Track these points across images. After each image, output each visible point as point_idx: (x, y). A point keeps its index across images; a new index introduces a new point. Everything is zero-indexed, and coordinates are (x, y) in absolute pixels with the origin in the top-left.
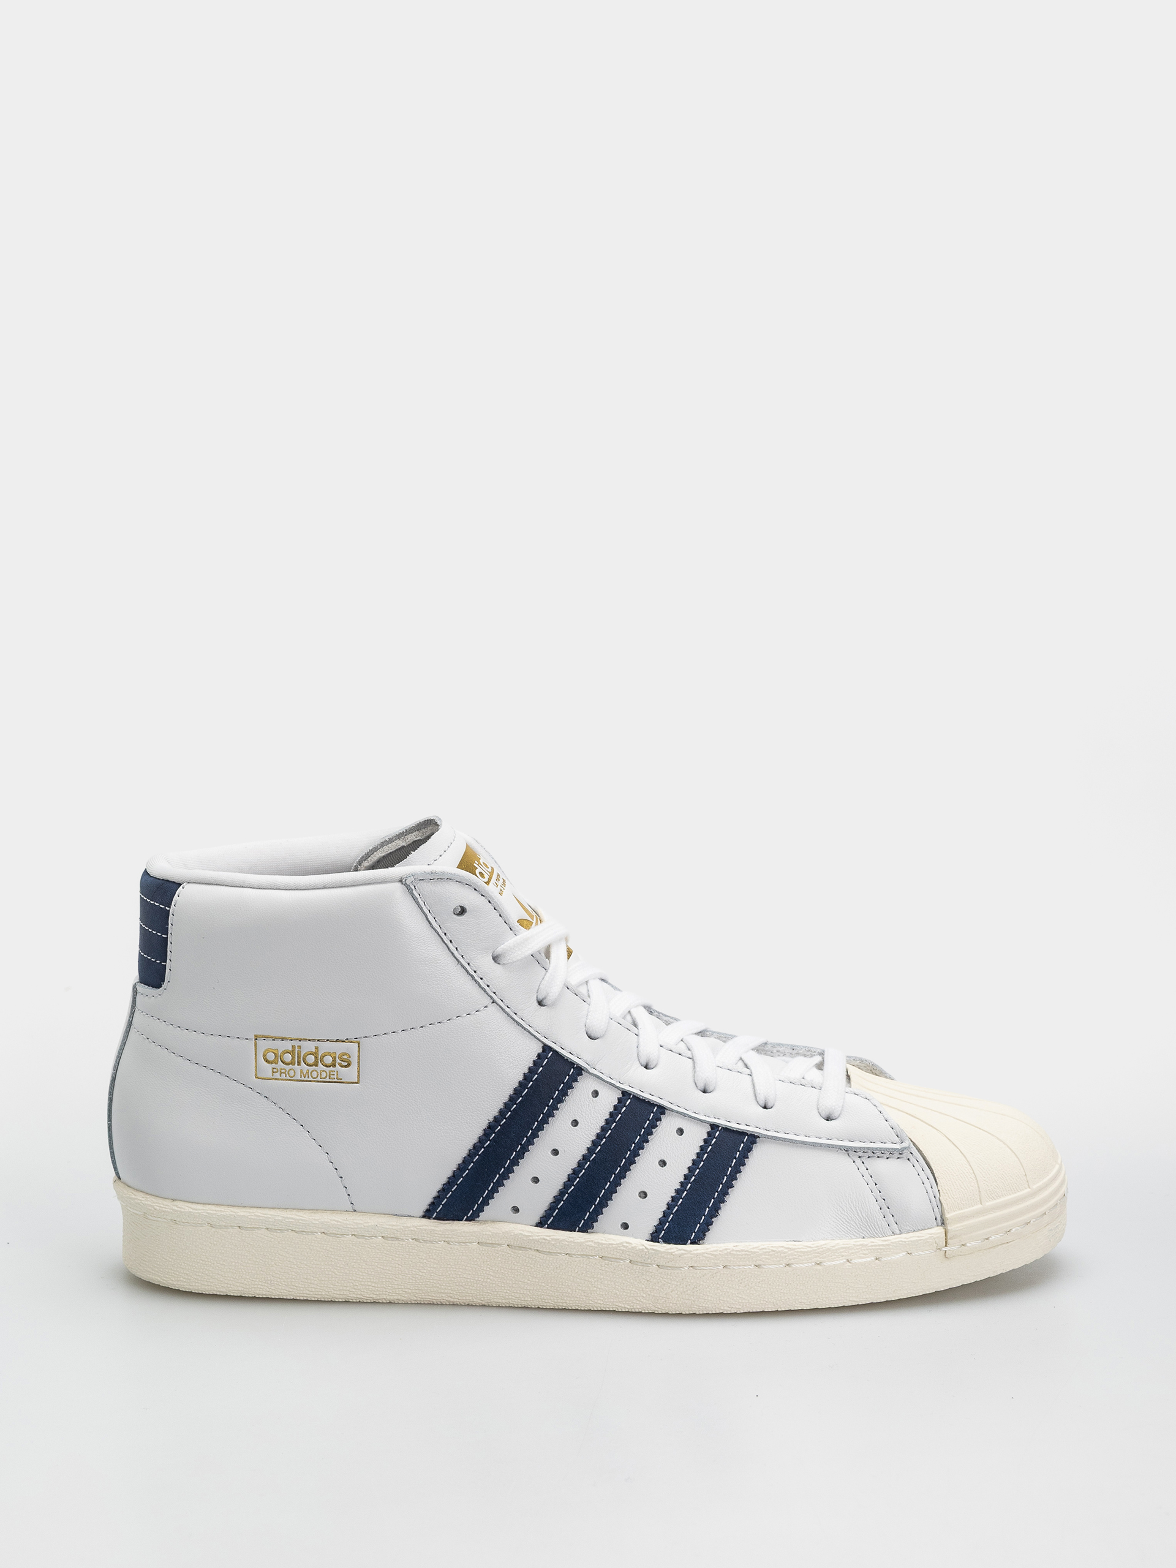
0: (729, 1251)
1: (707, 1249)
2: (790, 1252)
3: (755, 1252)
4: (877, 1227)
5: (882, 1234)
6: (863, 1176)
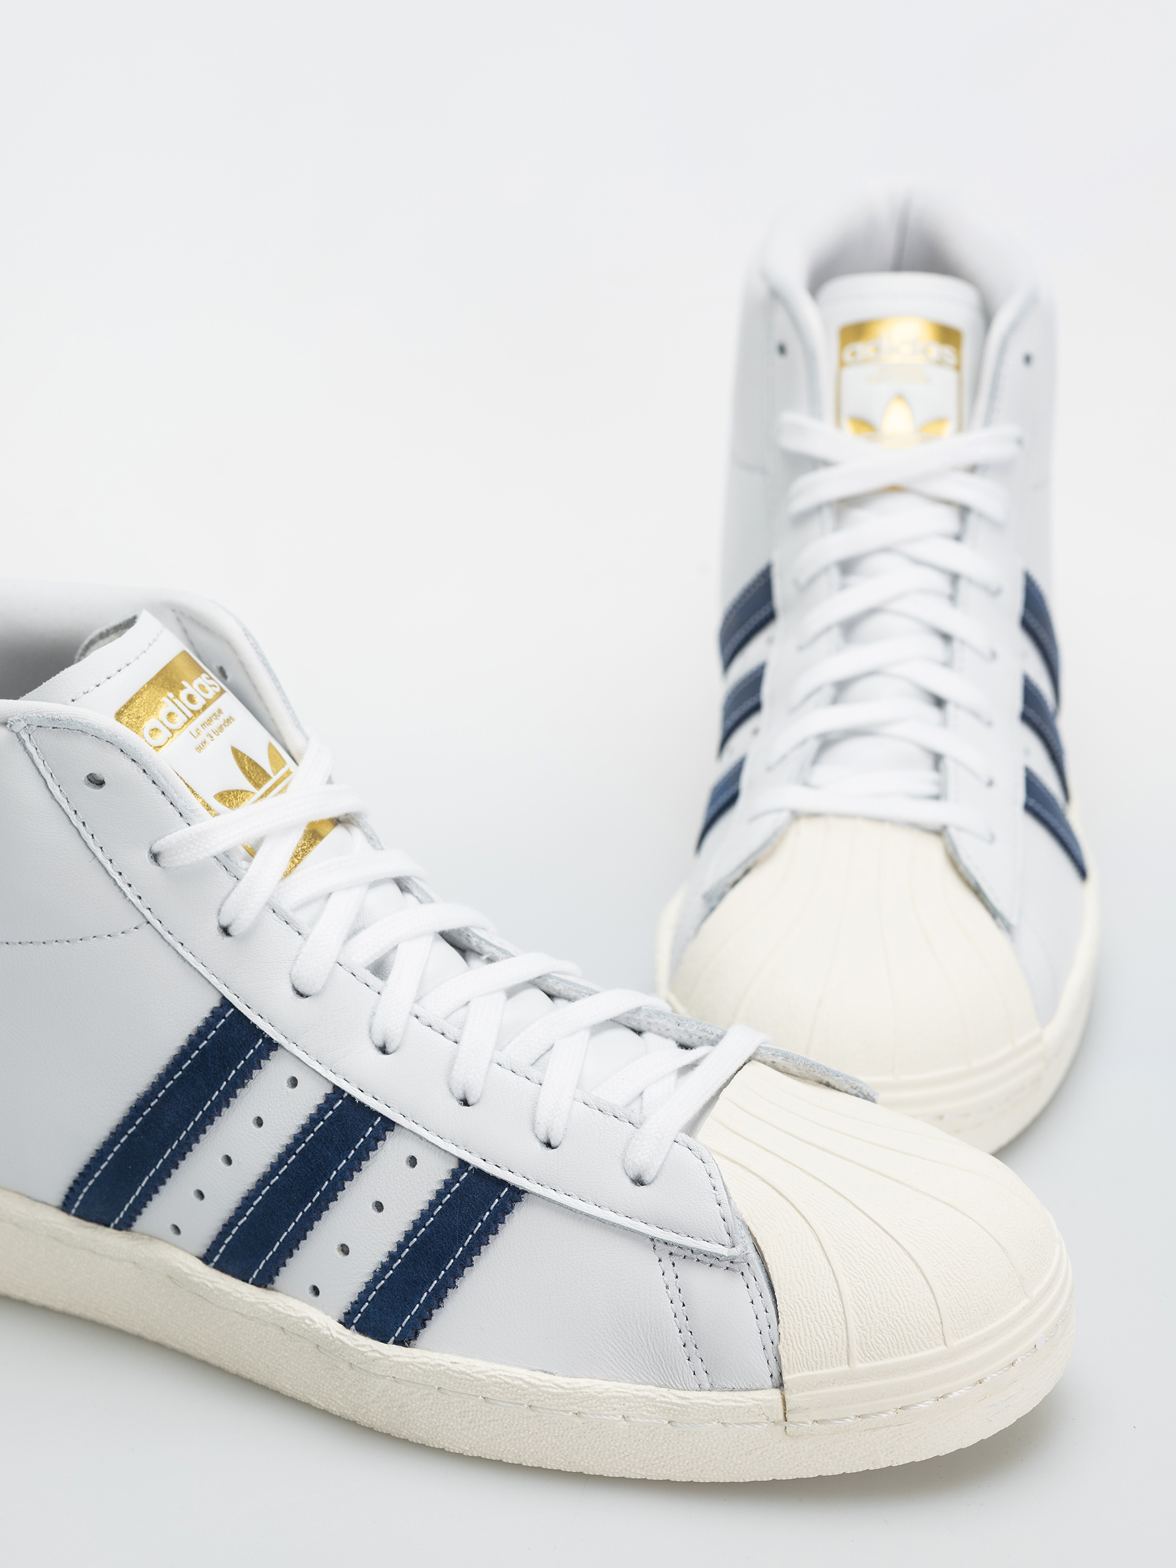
0: (442, 1368)
1: (414, 1358)
2: (531, 1390)
3: (480, 1380)
4: (676, 1374)
5: (682, 1385)
6: (667, 1287)
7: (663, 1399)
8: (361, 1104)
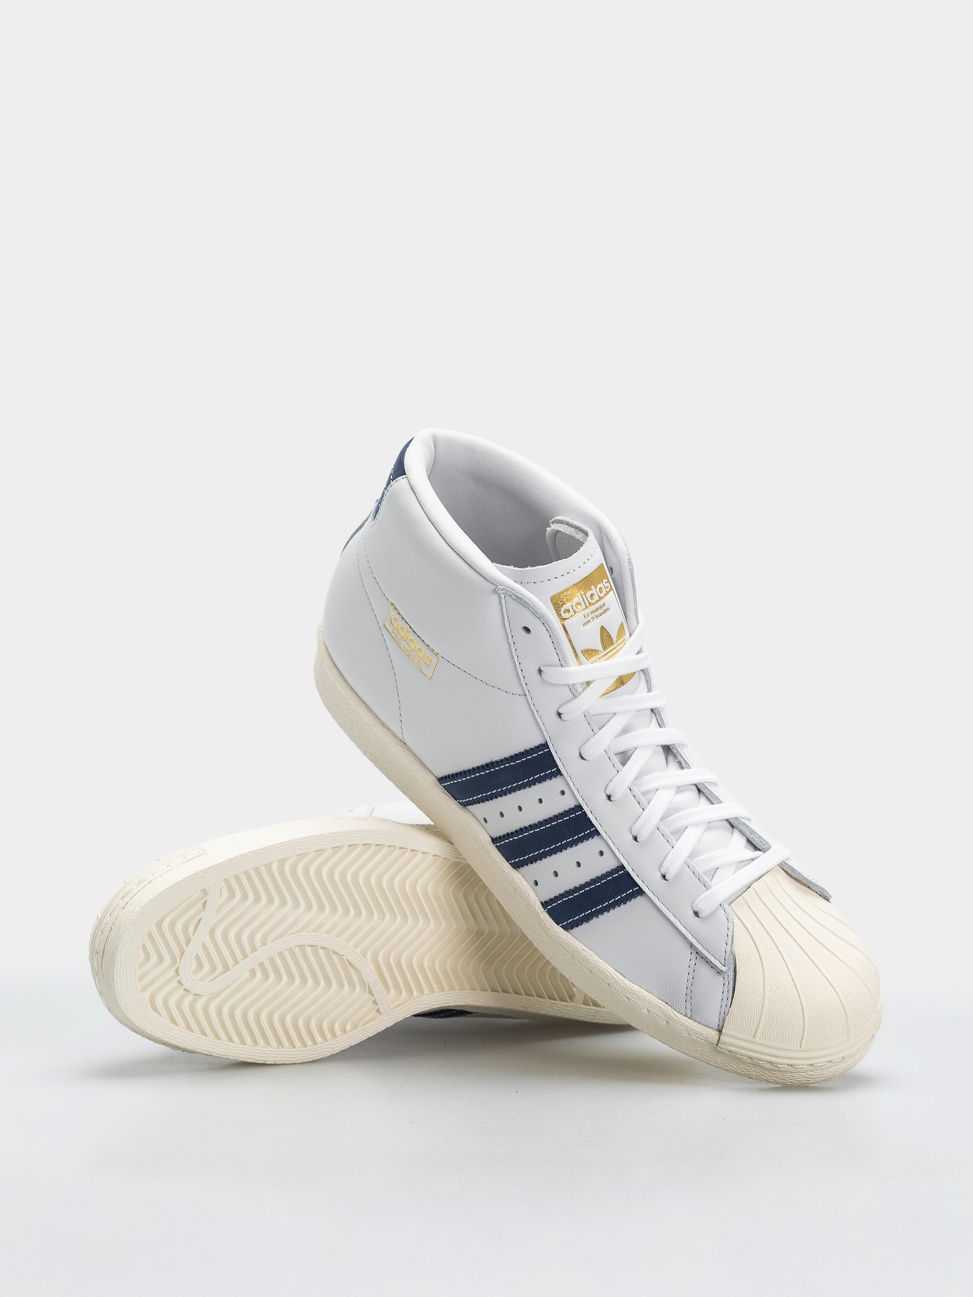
0: (577, 949)
1: (567, 938)
4: (678, 1004)
5: (678, 1010)
6: (689, 967)
7: (667, 1012)
8: (589, 819)
